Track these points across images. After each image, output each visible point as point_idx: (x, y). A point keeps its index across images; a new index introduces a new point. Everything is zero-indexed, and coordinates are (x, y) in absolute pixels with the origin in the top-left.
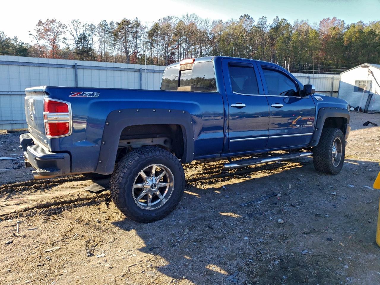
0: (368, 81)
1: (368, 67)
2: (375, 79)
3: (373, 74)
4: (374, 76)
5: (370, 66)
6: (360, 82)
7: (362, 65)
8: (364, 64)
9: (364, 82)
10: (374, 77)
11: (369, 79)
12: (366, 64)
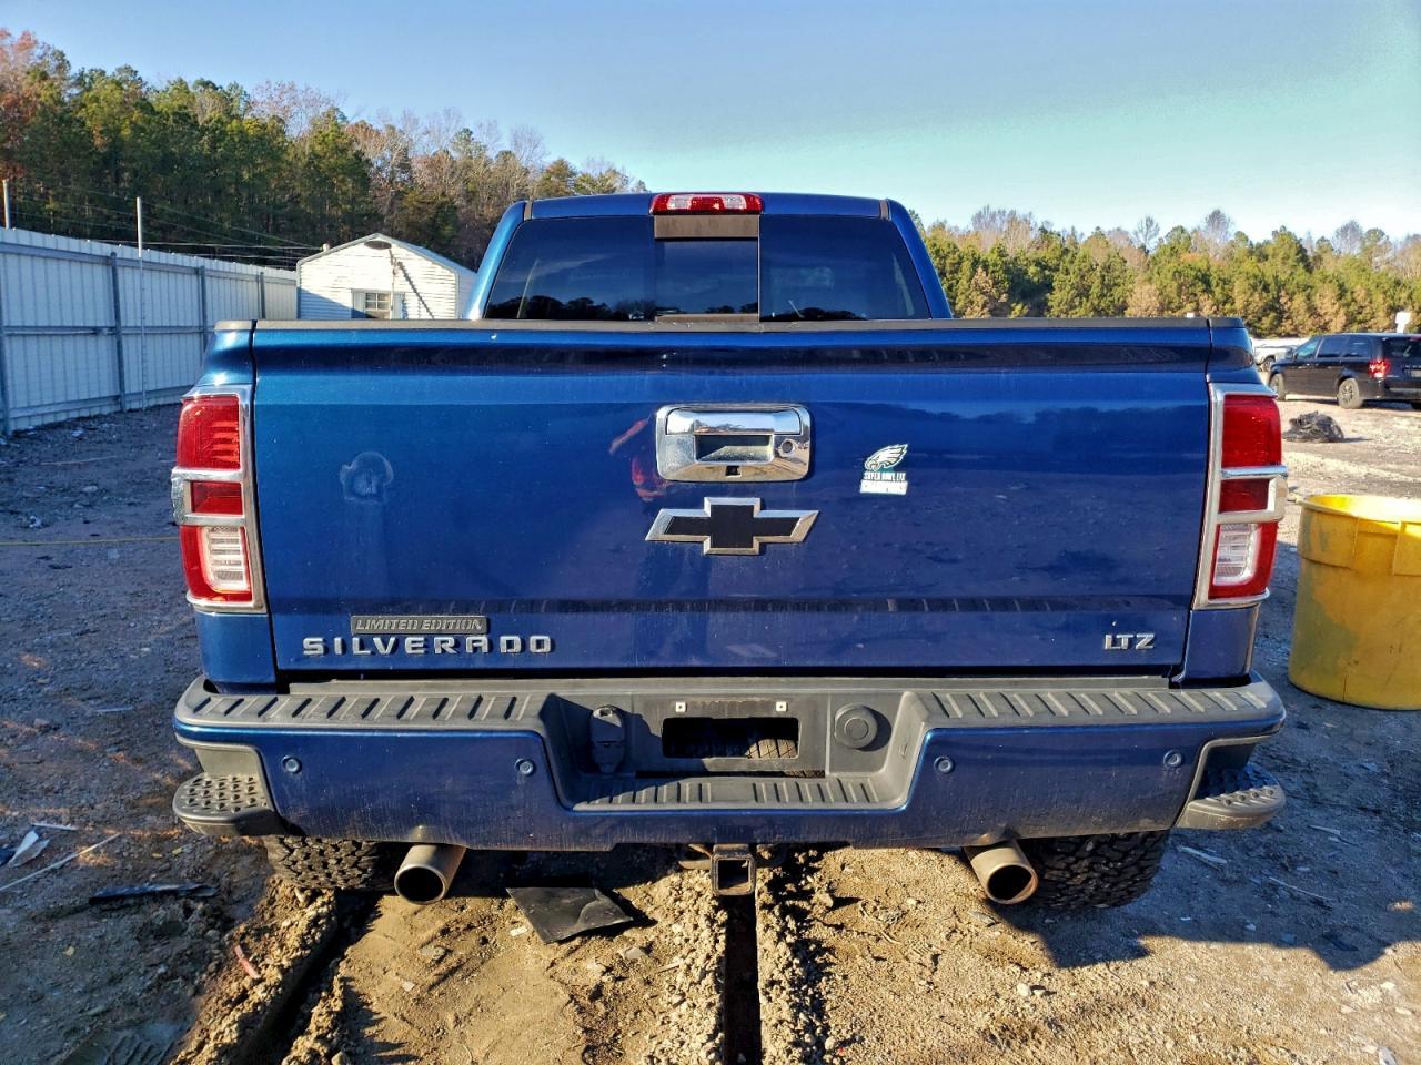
0: (396, 294)
1: (387, 246)
2: (413, 287)
3: (404, 271)
4: (408, 279)
5: (393, 245)
6: (368, 295)
7: (368, 238)
8: (371, 236)
9: (382, 296)
10: (411, 283)
11: (398, 289)
12: (380, 238)
